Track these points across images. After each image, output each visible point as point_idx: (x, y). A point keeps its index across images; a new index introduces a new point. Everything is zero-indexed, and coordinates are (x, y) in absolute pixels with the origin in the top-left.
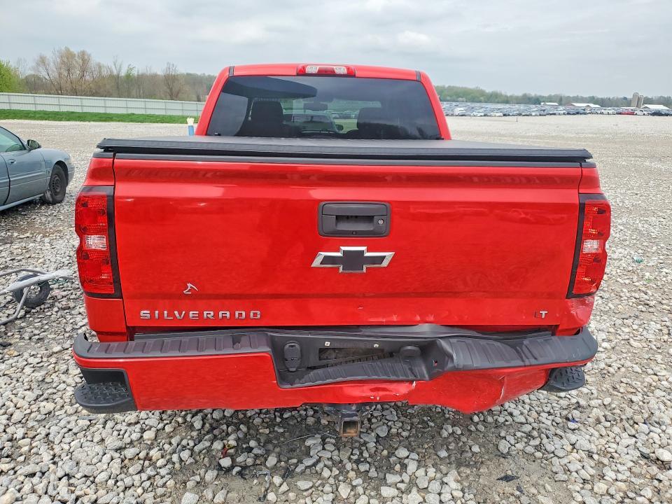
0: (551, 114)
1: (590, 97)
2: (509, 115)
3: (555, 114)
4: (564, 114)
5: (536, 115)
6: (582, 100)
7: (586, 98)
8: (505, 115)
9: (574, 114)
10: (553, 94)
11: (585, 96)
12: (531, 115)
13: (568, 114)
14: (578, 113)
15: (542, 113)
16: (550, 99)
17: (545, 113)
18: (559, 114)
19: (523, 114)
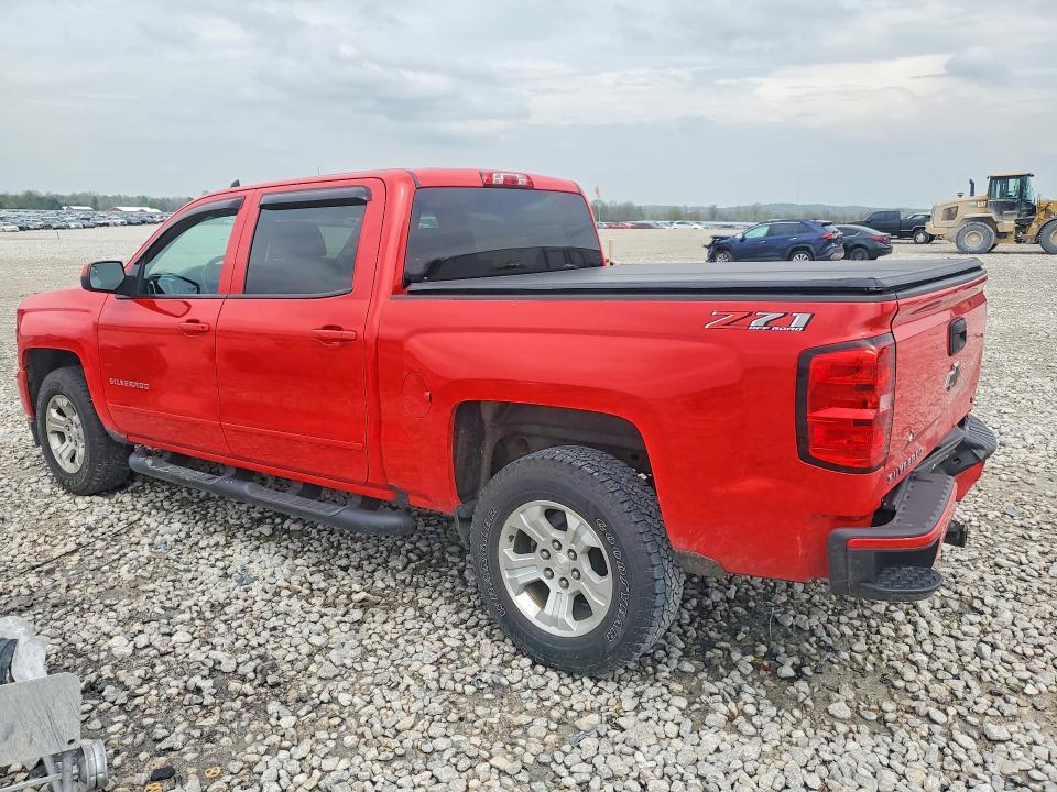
0: (101, 225)
1: (139, 197)
2: (29, 229)
3: (107, 225)
4: (123, 224)
5: (78, 227)
6: (129, 202)
7: (132, 198)
8: (21, 228)
9: (138, 224)
10: (78, 193)
11: (131, 196)
12: (69, 227)
13: (130, 224)
14: (144, 222)
15: (86, 223)
16: (76, 200)
17: (91, 223)
18: (115, 225)
19: (55, 226)
